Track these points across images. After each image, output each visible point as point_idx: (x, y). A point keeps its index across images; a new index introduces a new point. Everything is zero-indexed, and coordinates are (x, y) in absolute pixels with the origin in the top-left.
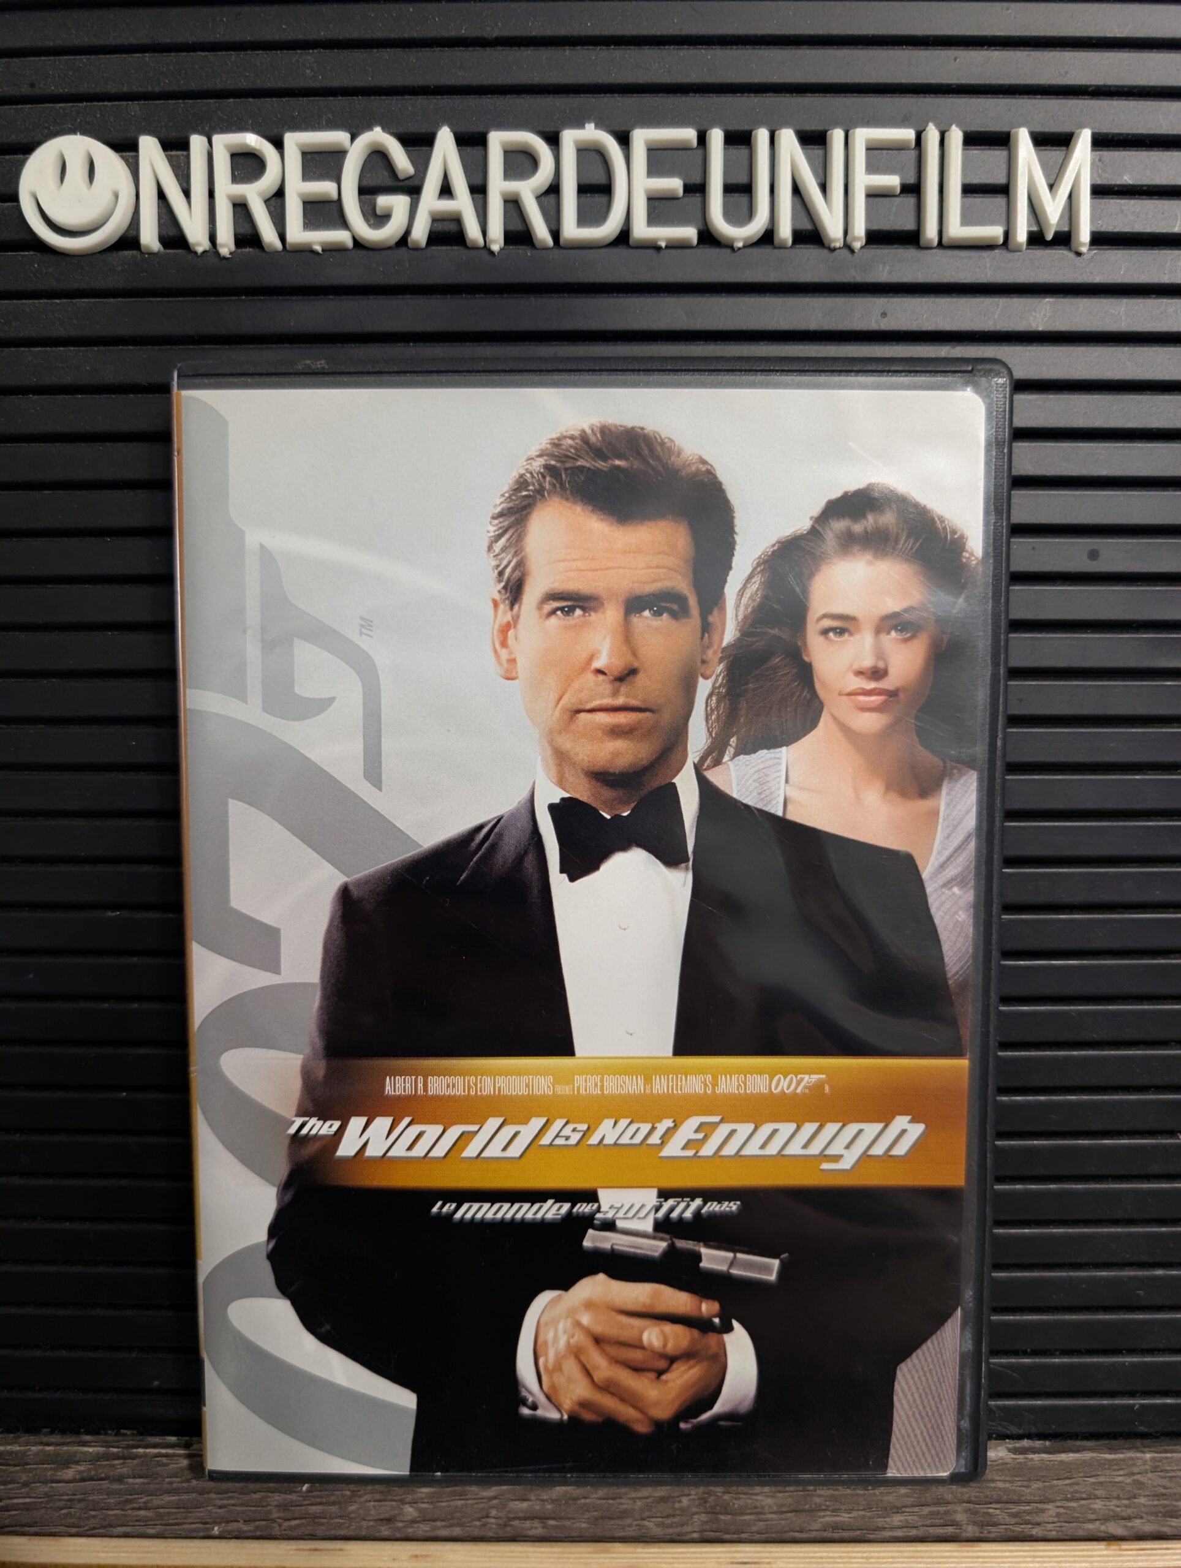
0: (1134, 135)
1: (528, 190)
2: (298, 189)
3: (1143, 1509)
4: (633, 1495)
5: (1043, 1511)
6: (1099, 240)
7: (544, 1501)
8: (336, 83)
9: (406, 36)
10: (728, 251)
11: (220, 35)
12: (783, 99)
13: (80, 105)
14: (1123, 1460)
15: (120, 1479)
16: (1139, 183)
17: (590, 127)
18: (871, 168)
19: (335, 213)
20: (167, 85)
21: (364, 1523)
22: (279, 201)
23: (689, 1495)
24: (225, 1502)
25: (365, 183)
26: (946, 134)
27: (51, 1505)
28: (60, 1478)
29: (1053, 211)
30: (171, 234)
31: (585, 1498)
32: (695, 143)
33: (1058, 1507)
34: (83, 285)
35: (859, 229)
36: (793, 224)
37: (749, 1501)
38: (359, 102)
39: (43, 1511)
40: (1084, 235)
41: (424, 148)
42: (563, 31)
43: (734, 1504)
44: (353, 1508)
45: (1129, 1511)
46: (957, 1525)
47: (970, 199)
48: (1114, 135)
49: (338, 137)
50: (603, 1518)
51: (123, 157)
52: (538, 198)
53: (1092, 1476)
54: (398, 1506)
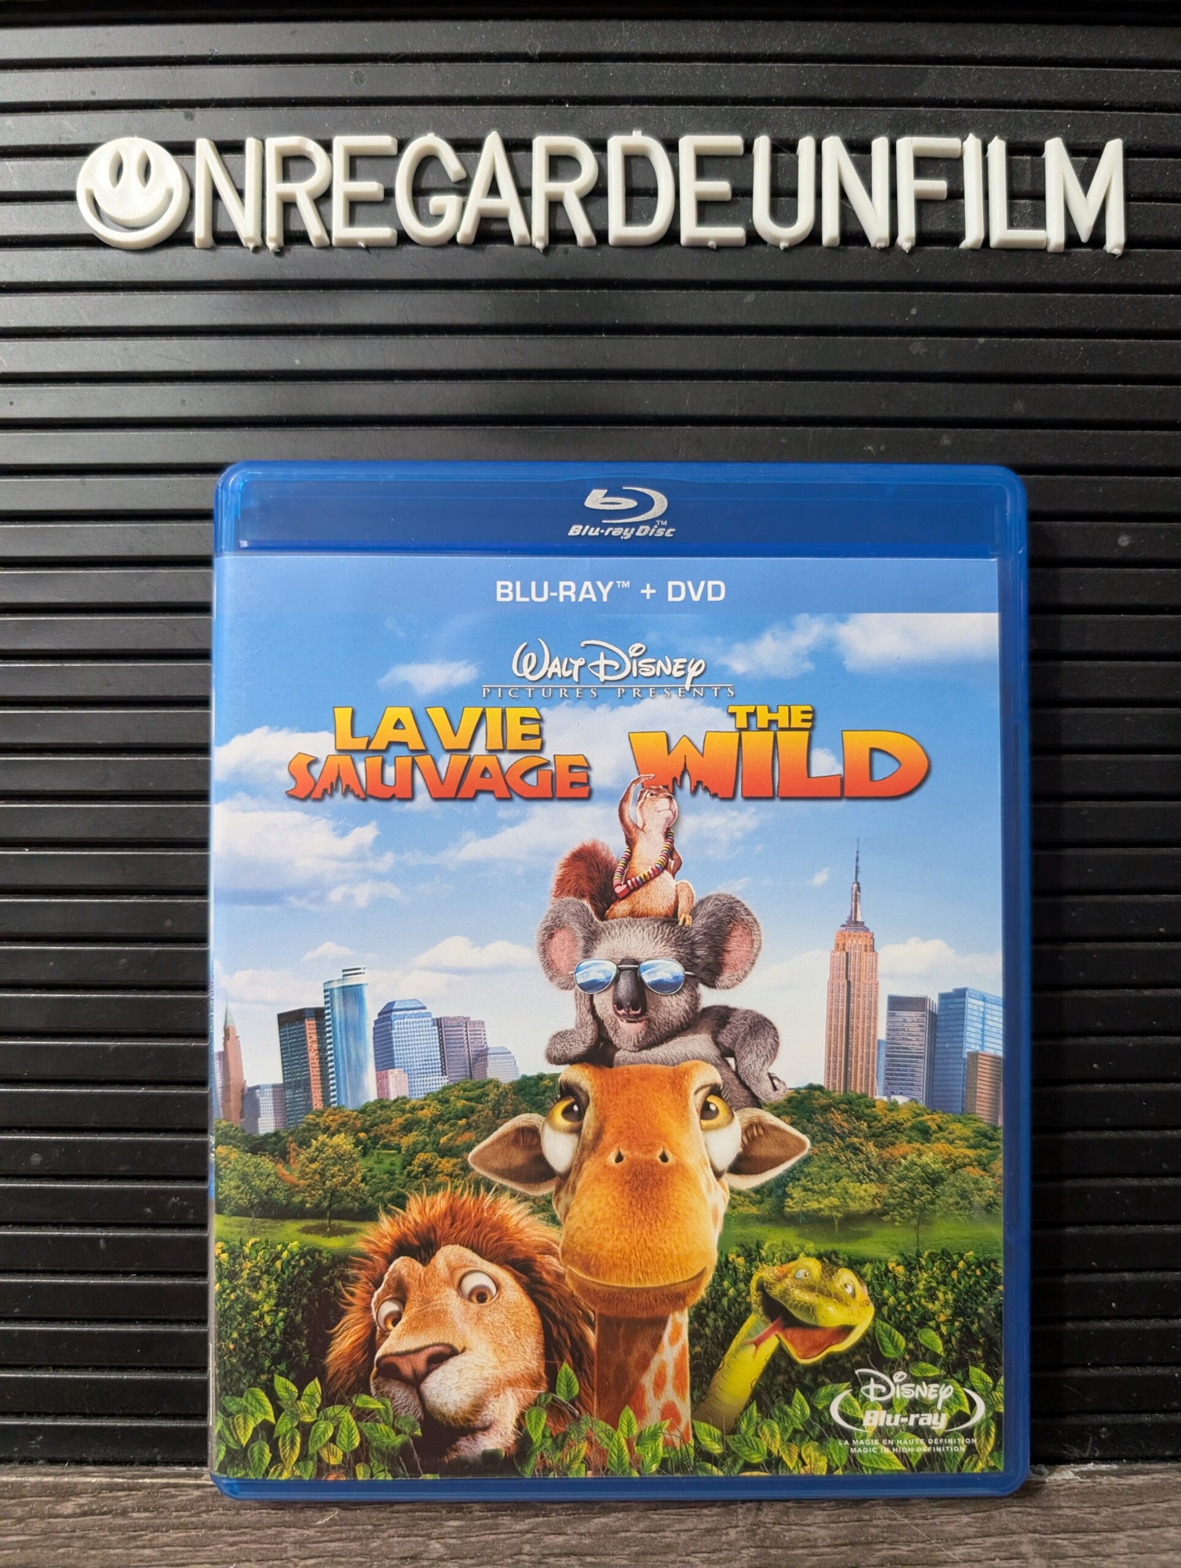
1: (570, 191)
2: (344, 188)
4: (677, 1527)
5: (1113, 1541)
7: (581, 1534)
10: (773, 251)
15: (124, 1513)
17: (637, 133)
21: (387, 1562)
22: (325, 201)
23: (736, 1527)
24: (237, 1539)
25: (418, 184)
27: (47, 1543)
28: (61, 1512)
30: (221, 230)
31: (628, 1531)
32: (741, 150)
33: (1130, 1536)
36: (839, 226)
37: (802, 1533)
38: (408, 111)
39: (38, 1550)
41: (473, 153)
43: (785, 1536)
44: (375, 1544)
46: (1024, 1558)
49: (385, 142)
50: (644, 1554)
51: (177, 159)
52: (580, 199)
53: (1164, 1501)
54: (424, 1543)
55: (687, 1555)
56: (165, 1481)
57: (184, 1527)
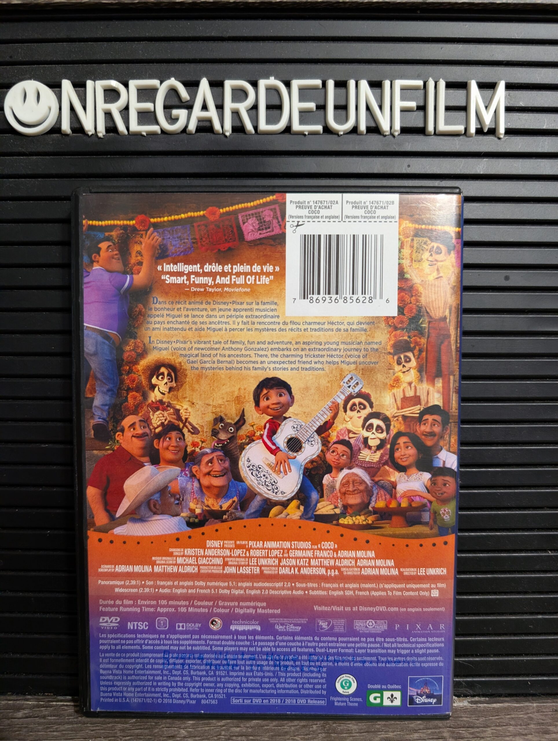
0: (525, 84)
1: (243, 107)
2: (135, 106)
3: (533, 730)
5: (485, 731)
6: (509, 132)
7: (247, 727)
8: (153, 57)
9: (186, 35)
10: (336, 136)
11: (99, 35)
12: (362, 66)
13: (33, 66)
14: (523, 707)
15: (44, 717)
16: (527, 106)
17: (272, 78)
18: (403, 99)
19: (153, 117)
20: (74, 57)
21: (161, 738)
22: (126, 111)
23: (317, 724)
24: (95, 728)
25: (167, 103)
26: (438, 83)
27: (11, 730)
28: (16, 716)
29: (488, 119)
30: (75, 127)
31: (267, 726)
32: (321, 86)
33: (492, 729)
34: (33, 150)
35: (397, 127)
36: (366, 124)
37: (346, 727)
38: (164, 66)
39: (7, 732)
40: (502, 130)
41: (195, 88)
42: (259, 34)
43: (338, 729)
44: (156, 731)
45: (526, 731)
46: (444, 739)
47: (449, 113)
48: (515, 83)
49: (155, 82)
51: (53, 91)
52: (247, 111)
53: (508, 715)
54: (178, 730)
55: (295, 736)
56: (62, 703)
57: (71, 723)
